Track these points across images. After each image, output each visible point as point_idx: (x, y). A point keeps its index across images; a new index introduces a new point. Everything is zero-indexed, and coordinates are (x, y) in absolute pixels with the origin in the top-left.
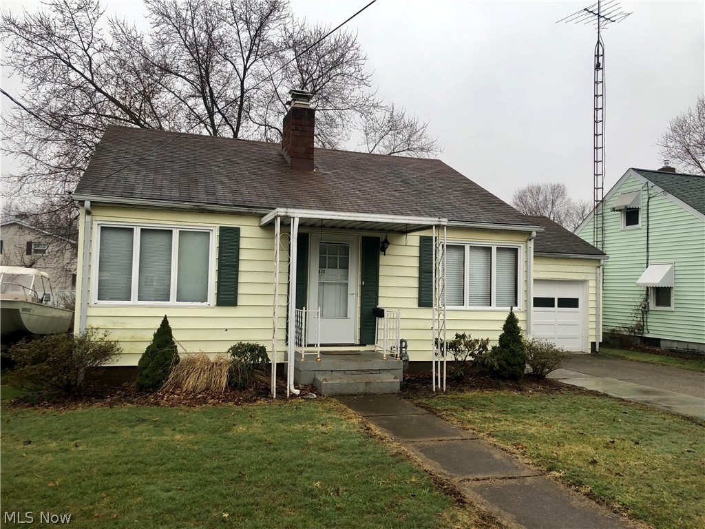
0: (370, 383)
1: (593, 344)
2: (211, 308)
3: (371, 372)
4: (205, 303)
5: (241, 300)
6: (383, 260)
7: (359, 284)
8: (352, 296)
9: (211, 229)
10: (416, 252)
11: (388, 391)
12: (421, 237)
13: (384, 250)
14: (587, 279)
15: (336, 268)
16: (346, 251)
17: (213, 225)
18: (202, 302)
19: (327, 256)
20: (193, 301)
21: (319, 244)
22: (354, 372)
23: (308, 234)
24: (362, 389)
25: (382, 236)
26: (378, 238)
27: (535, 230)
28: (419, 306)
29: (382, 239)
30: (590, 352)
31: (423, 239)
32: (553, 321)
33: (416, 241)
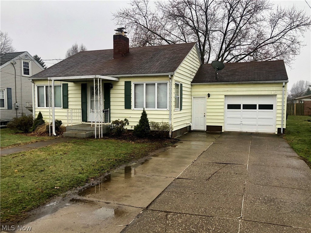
1: (279, 129)
2: (62, 109)
5: (69, 107)
6: (112, 91)
10: (123, 88)
12: (125, 81)
13: (112, 87)
14: (276, 94)
21: (91, 87)
23: (87, 84)
28: (125, 109)
30: (276, 133)
31: (126, 82)
32: (255, 116)
33: (123, 83)
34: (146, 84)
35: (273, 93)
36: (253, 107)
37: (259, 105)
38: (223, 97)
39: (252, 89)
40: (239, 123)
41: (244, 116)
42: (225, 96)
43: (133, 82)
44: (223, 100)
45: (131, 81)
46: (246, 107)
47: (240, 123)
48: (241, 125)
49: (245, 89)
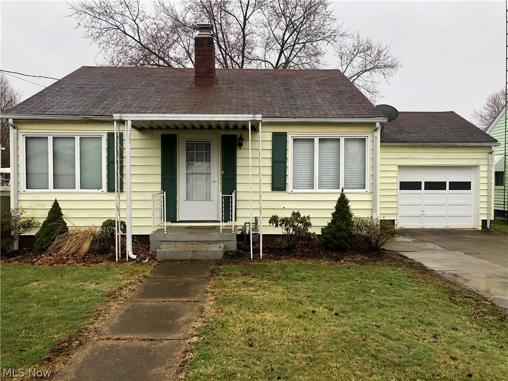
0: (196, 251)
1: (484, 222)
2: (104, 193)
3: (208, 242)
4: (100, 190)
6: (240, 153)
7: (220, 173)
8: (214, 183)
9: (102, 134)
10: (269, 146)
11: (212, 258)
12: (273, 133)
13: (241, 145)
14: (478, 164)
15: (203, 161)
16: (208, 146)
17: (102, 131)
18: (98, 189)
19: (195, 152)
20: (91, 189)
21: (185, 142)
22: (194, 243)
23: (176, 135)
24: (189, 256)
25: (237, 133)
26: (236, 136)
27: (378, 121)
28: (272, 190)
29: (238, 137)
30: (479, 229)
31: (275, 135)
32: (444, 202)
33: (269, 137)
34: (319, 139)
35: (474, 163)
36: (440, 186)
37: (450, 183)
38: (396, 168)
39: (442, 156)
40: (419, 213)
41: (427, 202)
42: (400, 167)
43: (292, 133)
44: (395, 174)
45: (286, 133)
46: (430, 186)
47: (422, 214)
48: (423, 216)
49: (431, 156)
